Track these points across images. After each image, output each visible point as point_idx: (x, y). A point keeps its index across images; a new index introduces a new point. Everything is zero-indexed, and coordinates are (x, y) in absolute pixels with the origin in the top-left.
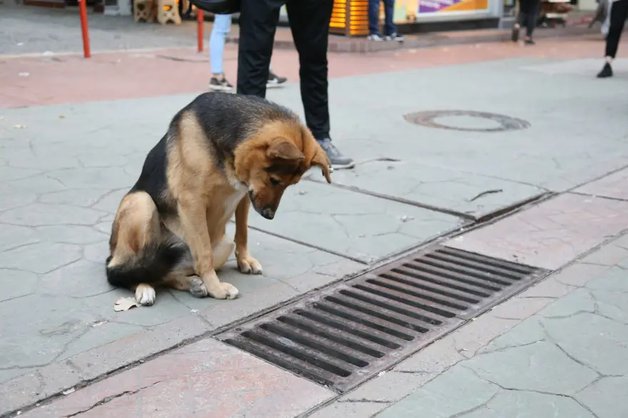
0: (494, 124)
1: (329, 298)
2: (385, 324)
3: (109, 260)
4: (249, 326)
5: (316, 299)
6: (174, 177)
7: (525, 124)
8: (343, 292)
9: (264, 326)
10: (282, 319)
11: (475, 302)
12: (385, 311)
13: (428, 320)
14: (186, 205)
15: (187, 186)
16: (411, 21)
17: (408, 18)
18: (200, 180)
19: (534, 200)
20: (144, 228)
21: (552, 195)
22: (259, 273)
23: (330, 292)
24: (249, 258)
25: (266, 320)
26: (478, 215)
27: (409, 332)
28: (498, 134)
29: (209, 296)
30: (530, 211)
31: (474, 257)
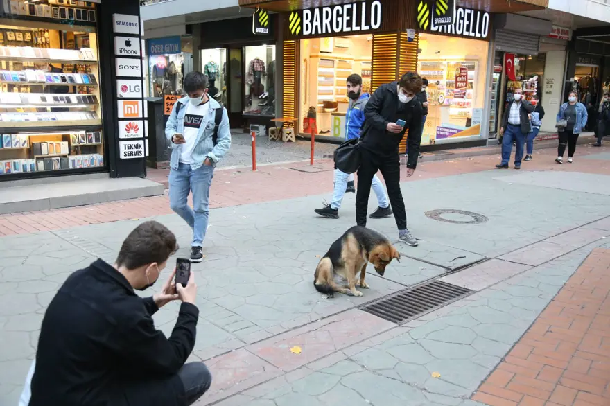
0: (470, 218)
1: (394, 298)
2: (414, 307)
3: (315, 282)
4: (368, 305)
5: (390, 298)
6: (344, 255)
7: (486, 219)
8: (399, 296)
9: (373, 306)
10: (378, 304)
11: (445, 301)
12: (414, 303)
13: (429, 306)
14: (348, 263)
15: (349, 258)
16: (433, 143)
17: (431, 142)
18: (354, 256)
19: (479, 262)
20: (329, 271)
21: (487, 259)
22: (368, 288)
23: (394, 296)
24: (365, 282)
25: (373, 304)
26: (453, 268)
27: (422, 309)
28: (469, 226)
29: (353, 295)
30: (476, 267)
31: (449, 285)
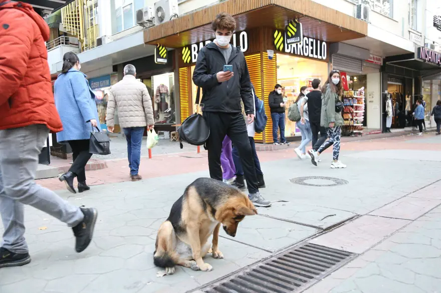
0: (331, 182)
1: (254, 270)
2: (280, 282)
3: (155, 253)
4: (217, 284)
5: (248, 271)
6: (184, 215)
7: (346, 182)
8: (261, 267)
9: (224, 284)
10: (232, 281)
11: (323, 271)
12: (280, 276)
13: (301, 280)
14: (190, 227)
15: (190, 219)
16: (293, 136)
17: (292, 134)
18: (196, 217)
19: (350, 219)
20: (168, 238)
21: (358, 216)
22: (222, 258)
23: (254, 267)
25: (225, 281)
26: (324, 227)
27: (292, 286)
28: (334, 187)
29: (200, 270)
30: (349, 225)
31: (323, 248)
